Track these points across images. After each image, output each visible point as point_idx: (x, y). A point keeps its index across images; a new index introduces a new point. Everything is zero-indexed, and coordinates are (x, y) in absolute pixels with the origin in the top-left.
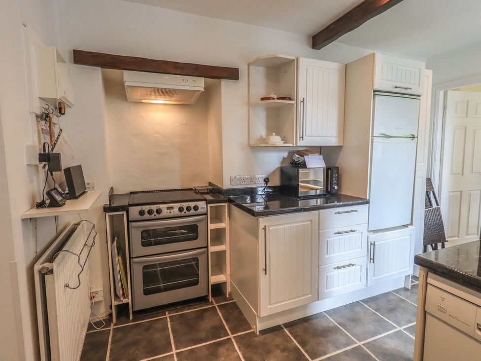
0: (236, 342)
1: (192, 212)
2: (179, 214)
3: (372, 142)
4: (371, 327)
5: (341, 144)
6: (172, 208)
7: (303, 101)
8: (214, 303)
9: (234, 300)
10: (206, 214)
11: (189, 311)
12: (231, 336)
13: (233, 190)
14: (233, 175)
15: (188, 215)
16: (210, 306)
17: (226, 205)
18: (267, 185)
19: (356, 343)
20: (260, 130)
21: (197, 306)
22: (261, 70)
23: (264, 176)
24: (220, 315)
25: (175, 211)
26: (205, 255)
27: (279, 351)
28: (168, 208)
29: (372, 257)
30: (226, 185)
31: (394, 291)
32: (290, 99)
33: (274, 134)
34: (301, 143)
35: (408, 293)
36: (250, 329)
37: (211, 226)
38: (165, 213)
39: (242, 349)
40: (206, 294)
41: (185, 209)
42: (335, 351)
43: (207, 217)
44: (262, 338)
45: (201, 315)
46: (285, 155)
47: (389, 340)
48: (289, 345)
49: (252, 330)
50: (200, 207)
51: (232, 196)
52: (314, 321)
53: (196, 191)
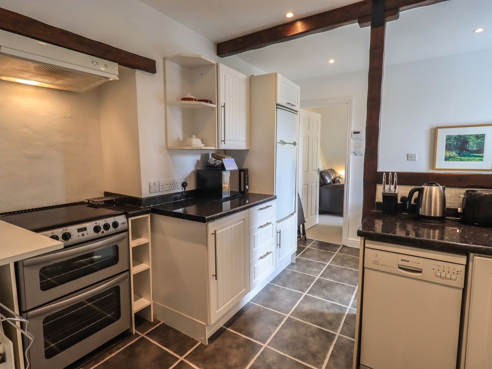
0: (191, 362)
1: (112, 230)
2: (95, 235)
3: (276, 147)
4: (288, 300)
5: (248, 148)
6: (85, 229)
7: (224, 106)
8: (140, 334)
9: (160, 322)
10: (127, 230)
11: (113, 355)
12: (181, 358)
13: (153, 198)
14: (152, 181)
15: (107, 234)
16: (137, 339)
17: (148, 216)
18: (185, 189)
19: (286, 316)
20: (177, 132)
21: (119, 345)
22: (177, 66)
23: (182, 181)
24: (156, 343)
25: (90, 233)
26: (127, 280)
27: (235, 350)
28: (79, 230)
29: (278, 244)
30: (145, 194)
31: (287, 268)
32: (211, 102)
33: (195, 136)
34: (223, 147)
35: (295, 267)
36: (197, 343)
37: (133, 243)
38: (76, 236)
39: (201, 365)
40: (129, 327)
41: (102, 227)
42: (275, 329)
43: (129, 234)
44: (212, 346)
45: (131, 353)
46: (199, 158)
47: (304, 305)
48: (239, 341)
49: (199, 343)
50: (120, 222)
51: (152, 206)
52: (247, 312)
53: (90, 204)
